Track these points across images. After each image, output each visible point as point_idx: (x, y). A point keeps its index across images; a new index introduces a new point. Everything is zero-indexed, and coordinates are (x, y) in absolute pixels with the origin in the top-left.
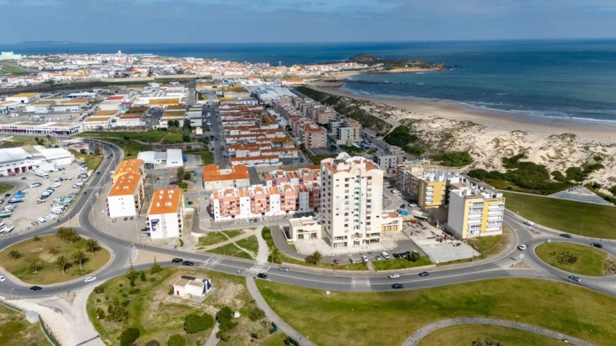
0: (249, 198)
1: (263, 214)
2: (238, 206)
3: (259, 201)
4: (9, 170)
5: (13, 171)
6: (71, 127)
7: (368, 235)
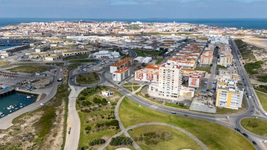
0: (146, 74)
1: (151, 81)
2: (142, 76)
3: (149, 76)
4: (101, 57)
5: (102, 57)
6: (129, 47)
7: (172, 94)
